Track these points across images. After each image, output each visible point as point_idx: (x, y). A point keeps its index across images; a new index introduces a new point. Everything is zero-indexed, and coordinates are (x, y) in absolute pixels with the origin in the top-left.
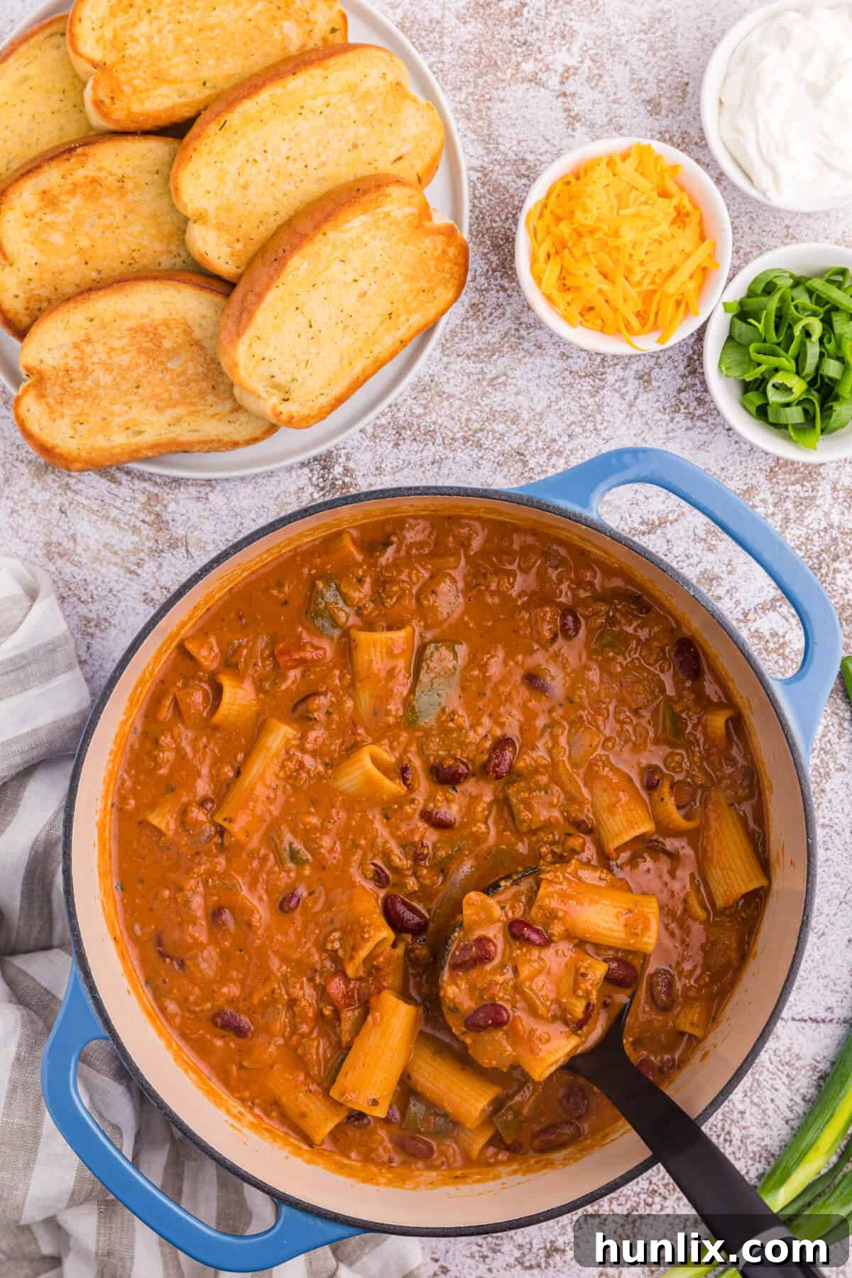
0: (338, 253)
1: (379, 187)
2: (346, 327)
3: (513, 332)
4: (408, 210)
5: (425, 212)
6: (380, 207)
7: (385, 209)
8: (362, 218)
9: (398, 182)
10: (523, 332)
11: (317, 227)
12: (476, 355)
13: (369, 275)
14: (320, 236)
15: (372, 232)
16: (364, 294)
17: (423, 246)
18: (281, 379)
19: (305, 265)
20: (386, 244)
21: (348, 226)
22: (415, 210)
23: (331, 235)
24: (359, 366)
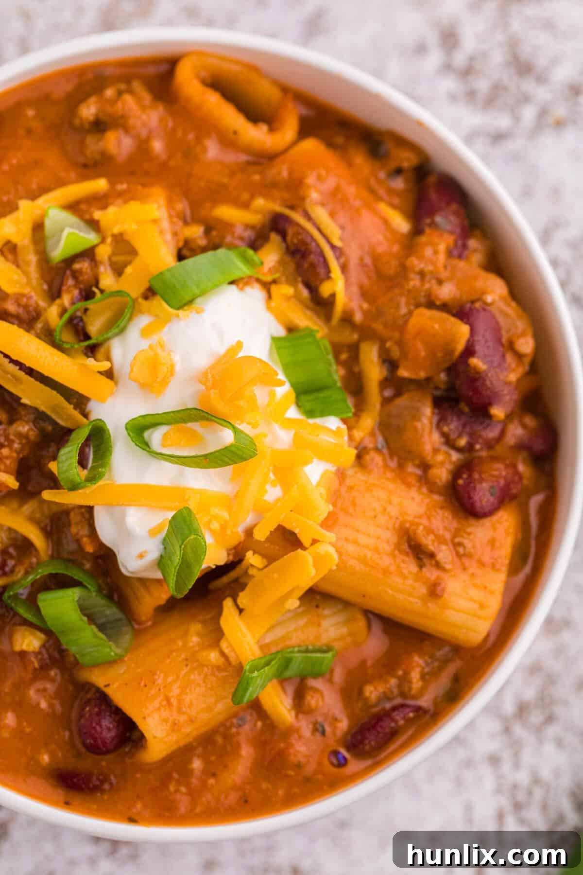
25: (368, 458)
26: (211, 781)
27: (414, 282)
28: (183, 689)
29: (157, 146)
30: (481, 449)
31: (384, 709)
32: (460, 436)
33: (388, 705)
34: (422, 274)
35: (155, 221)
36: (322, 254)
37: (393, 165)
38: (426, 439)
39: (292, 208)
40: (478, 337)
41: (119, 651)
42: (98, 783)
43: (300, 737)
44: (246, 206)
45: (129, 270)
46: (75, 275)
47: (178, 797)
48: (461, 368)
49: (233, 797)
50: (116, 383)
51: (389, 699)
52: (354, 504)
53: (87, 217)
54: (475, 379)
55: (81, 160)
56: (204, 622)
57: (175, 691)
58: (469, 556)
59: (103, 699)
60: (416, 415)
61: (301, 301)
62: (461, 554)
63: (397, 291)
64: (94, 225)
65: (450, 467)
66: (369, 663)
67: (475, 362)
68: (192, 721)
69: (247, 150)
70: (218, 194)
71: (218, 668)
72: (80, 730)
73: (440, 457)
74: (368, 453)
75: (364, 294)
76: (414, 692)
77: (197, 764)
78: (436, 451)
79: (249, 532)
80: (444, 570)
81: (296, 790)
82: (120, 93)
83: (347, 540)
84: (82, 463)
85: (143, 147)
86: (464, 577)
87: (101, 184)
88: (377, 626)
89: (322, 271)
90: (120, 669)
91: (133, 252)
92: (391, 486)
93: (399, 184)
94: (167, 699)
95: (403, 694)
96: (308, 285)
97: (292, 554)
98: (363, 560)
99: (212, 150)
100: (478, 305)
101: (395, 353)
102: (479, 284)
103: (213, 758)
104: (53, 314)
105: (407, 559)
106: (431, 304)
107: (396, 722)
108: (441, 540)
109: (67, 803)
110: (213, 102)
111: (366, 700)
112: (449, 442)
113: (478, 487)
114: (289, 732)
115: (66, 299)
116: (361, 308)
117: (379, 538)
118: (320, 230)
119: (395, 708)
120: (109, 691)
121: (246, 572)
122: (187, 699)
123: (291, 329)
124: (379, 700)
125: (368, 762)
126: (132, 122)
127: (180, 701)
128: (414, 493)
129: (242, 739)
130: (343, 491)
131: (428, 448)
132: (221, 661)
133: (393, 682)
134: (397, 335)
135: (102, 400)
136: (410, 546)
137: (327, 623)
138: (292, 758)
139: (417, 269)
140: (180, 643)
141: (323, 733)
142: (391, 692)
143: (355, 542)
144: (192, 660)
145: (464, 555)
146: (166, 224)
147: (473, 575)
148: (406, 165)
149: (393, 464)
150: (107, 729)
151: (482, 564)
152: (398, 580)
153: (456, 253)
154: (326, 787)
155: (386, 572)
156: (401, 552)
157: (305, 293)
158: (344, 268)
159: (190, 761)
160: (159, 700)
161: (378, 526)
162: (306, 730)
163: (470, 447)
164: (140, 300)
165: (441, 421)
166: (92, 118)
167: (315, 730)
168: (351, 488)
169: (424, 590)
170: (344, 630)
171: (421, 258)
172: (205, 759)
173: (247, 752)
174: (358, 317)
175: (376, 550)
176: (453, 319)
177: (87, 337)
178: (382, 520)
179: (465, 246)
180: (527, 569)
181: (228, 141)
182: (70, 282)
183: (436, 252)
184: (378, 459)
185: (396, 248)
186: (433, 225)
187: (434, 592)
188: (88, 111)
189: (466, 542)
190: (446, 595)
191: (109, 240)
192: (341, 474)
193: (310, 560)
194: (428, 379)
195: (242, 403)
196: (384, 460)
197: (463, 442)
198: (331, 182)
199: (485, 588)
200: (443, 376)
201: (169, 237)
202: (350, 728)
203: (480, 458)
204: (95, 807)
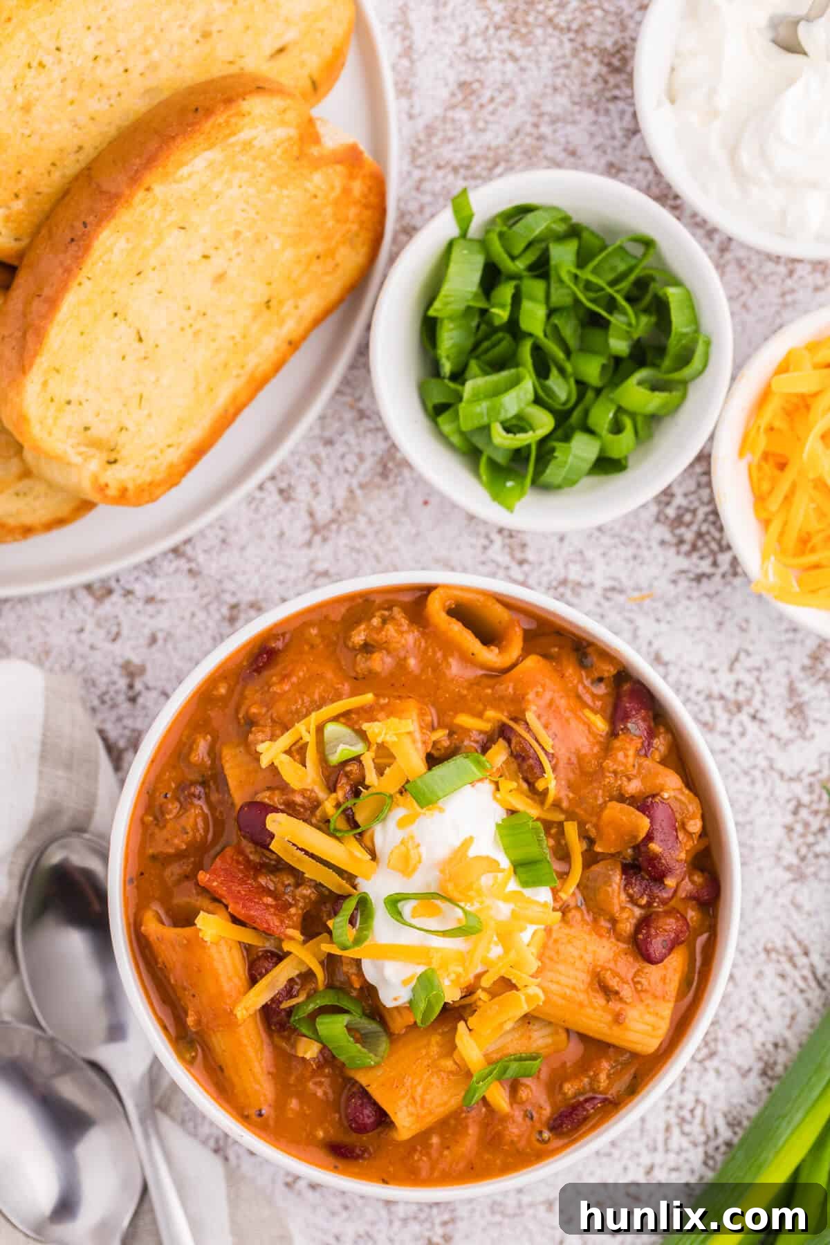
0: (173, 217)
1: (229, 101)
2: (196, 334)
3: (529, 128)
4: (281, 133)
5: (309, 133)
6: (233, 134)
7: (245, 135)
8: (210, 155)
9: (260, 87)
10: (545, 129)
11: (135, 180)
12: (468, 167)
13: (229, 245)
14: (140, 194)
15: (226, 176)
16: (220, 278)
17: (309, 185)
18: (101, 430)
19: (122, 244)
20: (252, 191)
21: (185, 171)
22: (293, 132)
23: (158, 189)
24: (223, 396)
25: (570, 915)
26: (446, 1152)
27: (610, 778)
28: (425, 1090)
29: (412, 662)
30: (658, 906)
31: (578, 1101)
32: (641, 897)
33: (581, 1099)
34: (615, 773)
35: (409, 733)
36: (538, 759)
37: (596, 675)
38: (616, 901)
39: (515, 720)
40: (657, 826)
41: (377, 1059)
42: (360, 1153)
43: (514, 1122)
44: (480, 715)
45: (387, 771)
46: (347, 775)
47: (421, 1164)
48: (643, 849)
49: (462, 1165)
50: (378, 863)
51: (582, 1094)
52: (558, 952)
53: (357, 727)
54: (654, 859)
55: (353, 674)
56: (442, 1034)
57: (419, 1090)
58: (646, 991)
59: (364, 1094)
60: (608, 880)
61: (522, 793)
62: (639, 991)
63: (595, 785)
64: (362, 735)
65: (634, 921)
66: (568, 1064)
67: (655, 847)
68: (431, 1113)
69: (482, 666)
70: (460, 704)
71: (451, 1072)
72: (347, 1117)
73: (625, 915)
74: (570, 911)
75: (570, 786)
76: (601, 1089)
77: (435, 1140)
78: (623, 909)
79: (479, 977)
80: (626, 1003)
81: (510, 1160)
82: (384, 621)
83: (552, 981)
84: (352, 922)
85: (401, 664)
86: (641, 1007)
87: (368, 698)
88: (574, 1038)
89: (537, 771)
90: (379, 1072)
91: (392, 757)
92: (587, 937)
93: (601, 690)
94: (413, 1098)
95: (593, 1090)
96: (526, 780)
97: (508, 993)
98: (564, 997)
99: (455, 668)
100: (657, 799)
101: (593, 833)
102: (659, 781)
103: (447, 1136)
104: (329, 806)
105: (597, 995)
106: (621, 798)
107: (587, 1111)
108: (624, 981)
109: (336, 1167)
110: (456, 629)
111: (565, 1094)
112: (632, 900)
113: (654, 941)
114: (504, 1119)
115: (340, 795)
116: (567, 796)
117: (576, 979)
118: (537, 741)
119: (586, 1101)
120: (369, 1090)
121: (475, 1002)
122: (428, 1097)
123: (512, 812)
124: (575, 1096)
125: (566, 1141)
126: (393, 646)
127: (423, 1100)
128: (605, 942)
129: (470, 1121)
130: (550, 943)
131: (617, 908)
132: (455, 1067)
133: (586, 1080)
134: (594, 820)
135: (367, 878)
136: (600, 986)
137: (535, 1035)
138: (507, 1137)
139: (611, 769)
140: (424, 1052)
141: (532, 1118)
142: (584, 1088)
143: (558, 983)
144: (433, 1067)
145: (642, 991)
146: (418, 736)
147: (648, 1005)
148: (606, 675)
149: (588, 918)
150: (368, 1115)
151: (655, 997)
152: (589, 1011)
153: (643, 752)
154: (533, 1158)
155: (581, 1005)
156: (593, 990)
157: (525, 786)
158: (554, 769)
159: (429, 1138)
160: (407, 1098)
161: (577, 969)
162: (518, 1114)
163: (649, 904)
164: (398, 796)
165: (628, 884)
166: (362, 643)
167: (525, 1116)
168: (556, 941)
169: (609, 1018)
170: (549, 1040)
171: (615, 761)
172: (442, 1136)
173: (473, 1131)
174: (565, 805)
175: (574, 989)
176: (637, 813)
177: (356, 826)
178: (579, 964)
179: (650, 745)
180: (691, 994)
181: (468, 659)
182: (344, 780)
183: (626, 756)
184: (578, 916)
185: (596, 749)
186: (626, 729)
187: (618, 1019)
188: (359, 637)
189: (643, 981)
190: (627, 1021)
191: (374, 747)
192: (548, 931)
193: (523, 998)
194: (619, 853)
195: (472, 893)
196: (583, 915)
197: (644, 901)
198: (548, 696)
199: (657, 1014)
200: (630, 851)
201: (420, 745)
202: (552, 1114)
203: (657, 913)
204: (356, 1170)
